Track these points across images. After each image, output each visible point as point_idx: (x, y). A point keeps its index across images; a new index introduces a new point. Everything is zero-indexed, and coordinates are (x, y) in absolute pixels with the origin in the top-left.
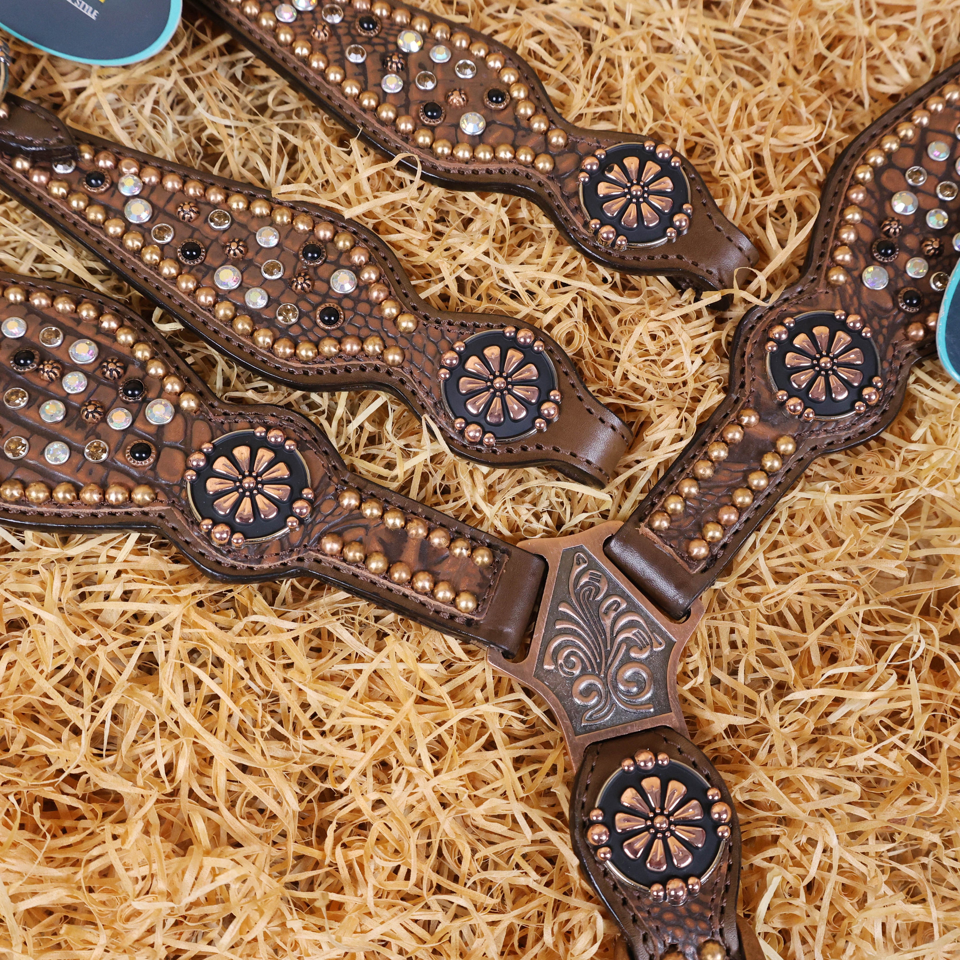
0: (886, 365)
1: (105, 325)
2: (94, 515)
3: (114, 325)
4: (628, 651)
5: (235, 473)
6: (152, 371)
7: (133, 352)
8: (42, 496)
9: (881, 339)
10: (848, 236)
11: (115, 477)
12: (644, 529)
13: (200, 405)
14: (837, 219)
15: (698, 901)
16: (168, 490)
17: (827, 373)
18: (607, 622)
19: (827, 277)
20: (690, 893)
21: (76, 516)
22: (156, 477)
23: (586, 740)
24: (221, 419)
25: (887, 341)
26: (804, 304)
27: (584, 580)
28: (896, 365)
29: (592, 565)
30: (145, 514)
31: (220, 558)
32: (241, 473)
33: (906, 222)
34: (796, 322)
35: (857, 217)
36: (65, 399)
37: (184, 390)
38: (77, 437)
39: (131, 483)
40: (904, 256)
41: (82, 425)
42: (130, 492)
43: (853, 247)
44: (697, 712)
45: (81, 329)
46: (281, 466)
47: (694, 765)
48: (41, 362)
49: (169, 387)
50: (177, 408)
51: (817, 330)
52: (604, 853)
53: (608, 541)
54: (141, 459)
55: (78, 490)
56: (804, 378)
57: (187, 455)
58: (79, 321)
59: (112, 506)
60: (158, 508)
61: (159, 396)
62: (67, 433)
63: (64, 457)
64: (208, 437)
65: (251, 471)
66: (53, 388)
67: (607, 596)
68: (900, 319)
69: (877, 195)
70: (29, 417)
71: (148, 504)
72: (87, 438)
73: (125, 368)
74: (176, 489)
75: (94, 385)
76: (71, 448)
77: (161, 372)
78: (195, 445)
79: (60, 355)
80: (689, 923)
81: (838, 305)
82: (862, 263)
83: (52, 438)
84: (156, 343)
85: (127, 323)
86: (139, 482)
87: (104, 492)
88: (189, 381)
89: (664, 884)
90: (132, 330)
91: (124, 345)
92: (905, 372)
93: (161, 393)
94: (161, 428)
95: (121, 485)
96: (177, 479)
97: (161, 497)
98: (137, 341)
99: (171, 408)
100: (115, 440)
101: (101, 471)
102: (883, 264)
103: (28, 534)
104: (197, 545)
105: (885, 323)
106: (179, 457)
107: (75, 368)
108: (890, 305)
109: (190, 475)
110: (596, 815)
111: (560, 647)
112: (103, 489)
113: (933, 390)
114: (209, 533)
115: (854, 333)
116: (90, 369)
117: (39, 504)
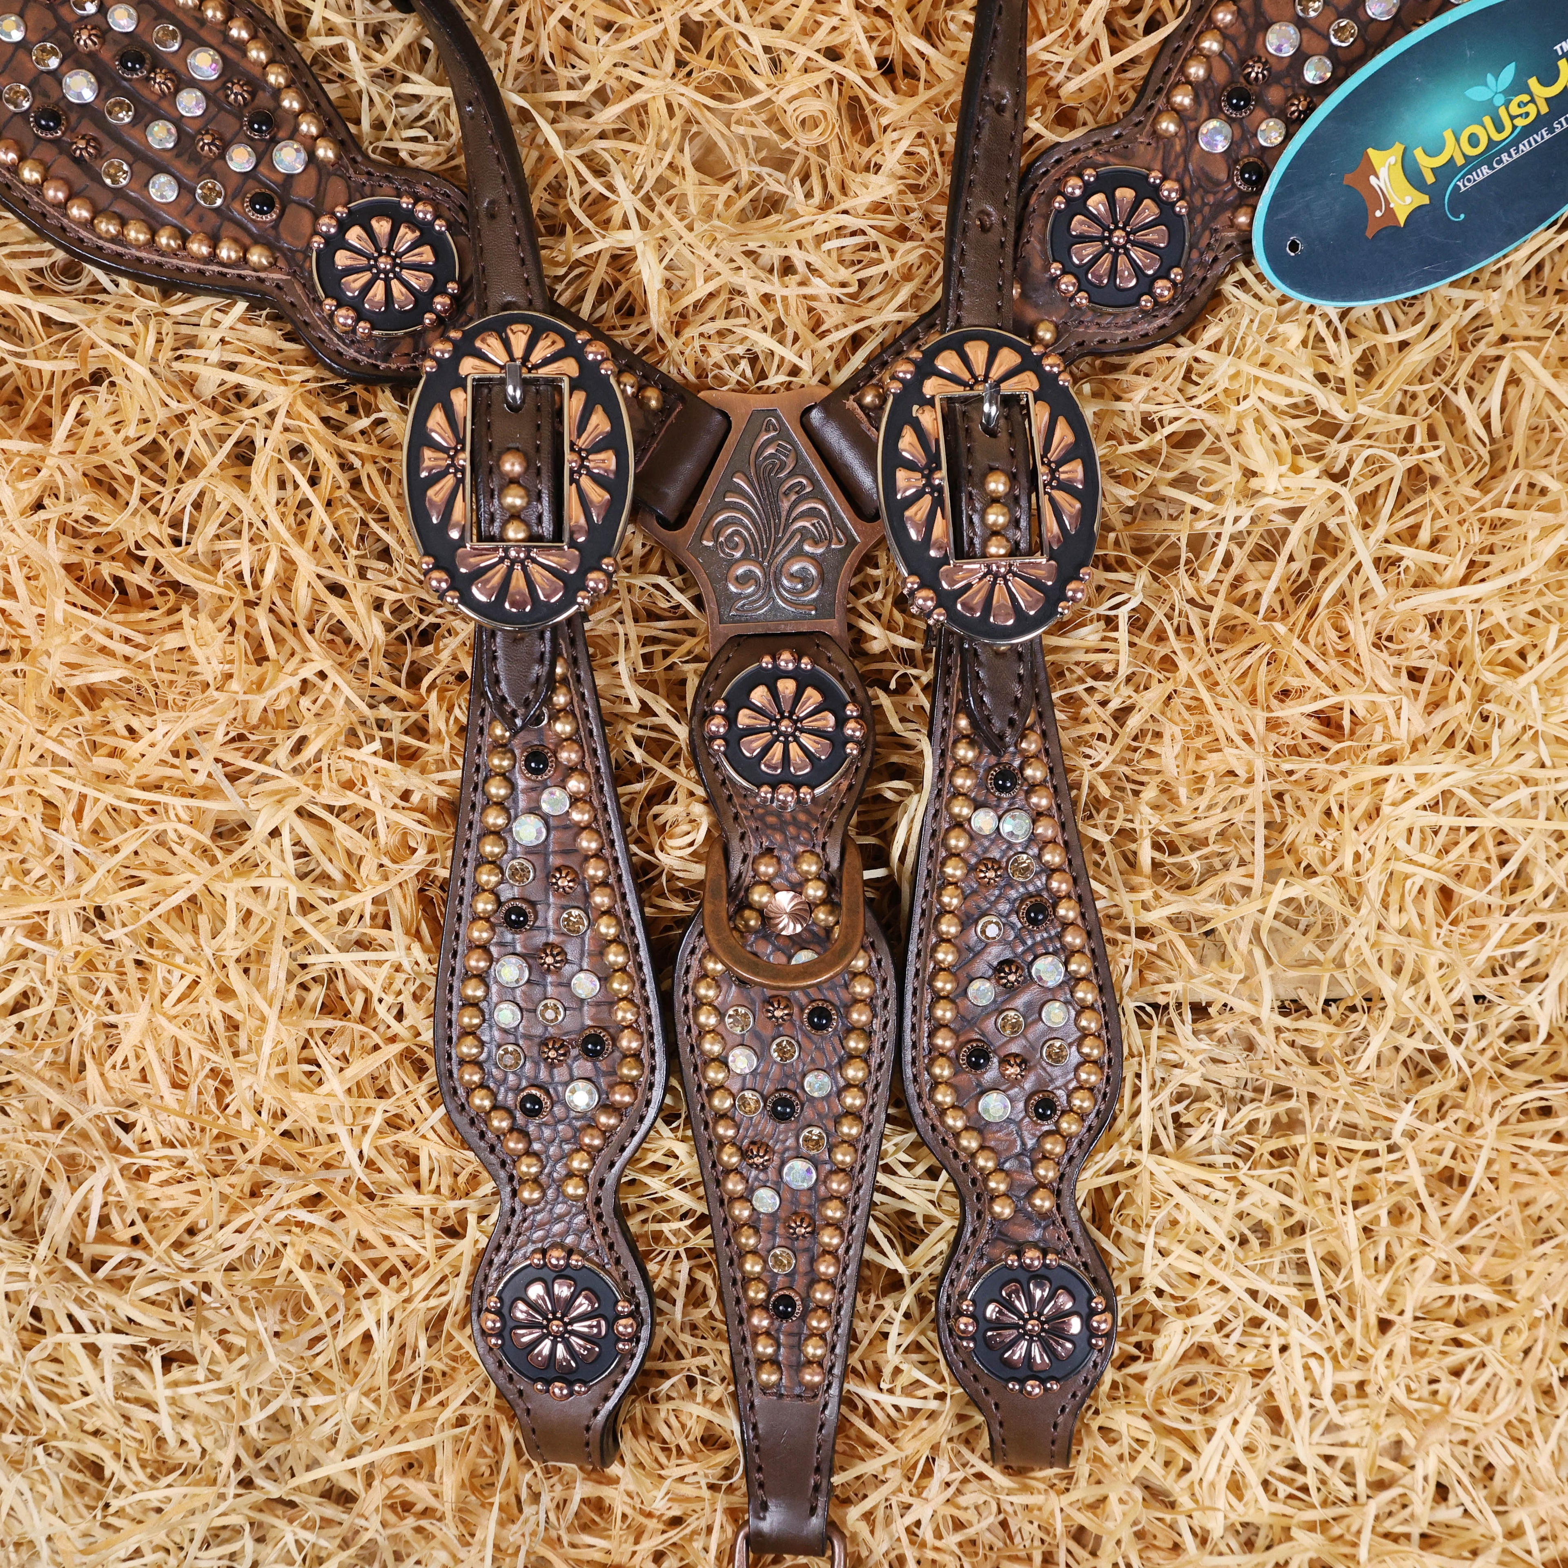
0: (1195, 255)
1: (234, 33)
2: (201, 272)
3: (245, 35)
4: (801, 542)
5: (370, 249)
6: (286, 104)
7: (265, 75)
8: (142, 237)
9: (1198, 220)
10: (1197, 71)
11: (229, 229)
12: (851, 403)
13: (338, 157)
14: (1190, 44)
15: (807, 812)
16: (290, 256)
17: (1116, 251)
18: (786, 505)
19: (1155, 122)
20: (799, 801)
21: (180, 270)
22: (278, 238)
23: (731, 630)
24: (363, 179)
25: (1205, 225)
26: (1116, 154)
27: (770, 451)
28: (1208, 258)
29: (783, 434)
30: (261, 280)
31: (342, 347)
32: (378, 250)
33: (1277, 67)
34: (1098, 177)
35: (1215, 47)
36: (178, 121)
37: (322, 135)
38: (188, 173)
39: (247, 241)
40: (1259, 113)
41: (195, 158)
42: (246, 251)
43: (1198, 89)
44: (863, 625)
45: (204, 34)
46: (426, 250)
47: (841, 677)
48: (153, 70)
49: (304, 127)
50: (312, 156)
51: (1120, 193)
52: (718, 745)
53: (809, 409)
54: (261, 212)
55: (184, 237)
56: (1088, 251)
57: (316, 217)
58: (202, 22)
59: (222, 264)
60: (276, 276)
61: (291, 137)
62: (178, 165)
63: (171, 195)
64: (343, 198)
65: (390, 249)
66: (164, 104)
67: (791, 475)
68: (1230, 198)
69: (1251, 21)
70: (133, 137)
71: (265, 269)
72: (200, 176)
73: (253, 94)
74: (300, 257)
75: (214, 110)
76: (181, 185)
77: (296, 106)
78: (327, 206)
79: (175, 63)
80: (792, 830)
81: (1157, 165)
82: (1204, 112)
83: (160, 168)
84: (295, 67)
85: (261, 33)
86: (257, 240)
87: (214, 244)
88: (329, 123)
89: (774, 787)
90: (266, 48)
91: (256, 63)
92: (1220, 268)
93: (294, 134)
94: (289, 177)
95: (236, 240)
96: (300, 245)
97: (281, 263)
98: (271, 61)
99: (303, 155)
100: (234, 182)
101: (213, 220)
102: (1230, 121)
103: (124, 282)
104: (317, 328)
105: (1211, 199)
106: (307, 217)
107: (193, 84)
108: (1223, 176)
109: (317, 242)
110: (719, 706)
111: (726, 523)
112: (214, 242)
113: (1256, 296)
114: (332, 315)
115: (1165, 206)
116: (211, 88)
117: (139, 247)
